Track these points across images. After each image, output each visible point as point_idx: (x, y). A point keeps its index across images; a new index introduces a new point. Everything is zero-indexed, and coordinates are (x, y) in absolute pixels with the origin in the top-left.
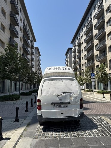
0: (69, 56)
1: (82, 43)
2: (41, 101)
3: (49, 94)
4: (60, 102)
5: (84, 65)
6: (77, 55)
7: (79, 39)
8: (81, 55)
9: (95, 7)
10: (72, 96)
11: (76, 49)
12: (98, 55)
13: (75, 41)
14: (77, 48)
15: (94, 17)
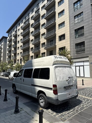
0: (3, 43)
1: (19, 35)
2: (57, 85)
3: (61, 79)
4: (68, 85)
5: (19, 54)
6: (12, 45)
7: (16, 32)
8: (17, 45)
9: (32, 10)
10: (73, 80)
11: (11, 39)
12: (33, 48)
13: (11, 32)
14: (13, 38)
15: (31, 18)
